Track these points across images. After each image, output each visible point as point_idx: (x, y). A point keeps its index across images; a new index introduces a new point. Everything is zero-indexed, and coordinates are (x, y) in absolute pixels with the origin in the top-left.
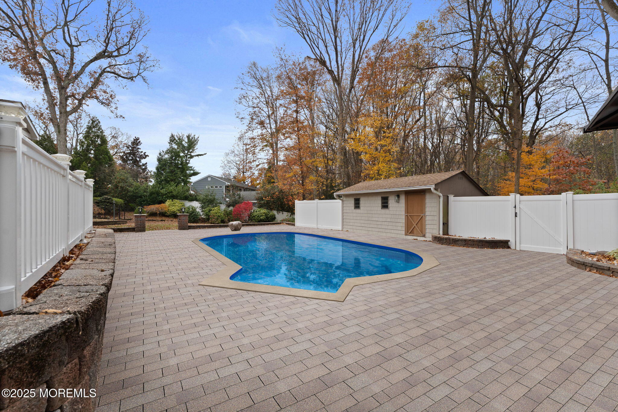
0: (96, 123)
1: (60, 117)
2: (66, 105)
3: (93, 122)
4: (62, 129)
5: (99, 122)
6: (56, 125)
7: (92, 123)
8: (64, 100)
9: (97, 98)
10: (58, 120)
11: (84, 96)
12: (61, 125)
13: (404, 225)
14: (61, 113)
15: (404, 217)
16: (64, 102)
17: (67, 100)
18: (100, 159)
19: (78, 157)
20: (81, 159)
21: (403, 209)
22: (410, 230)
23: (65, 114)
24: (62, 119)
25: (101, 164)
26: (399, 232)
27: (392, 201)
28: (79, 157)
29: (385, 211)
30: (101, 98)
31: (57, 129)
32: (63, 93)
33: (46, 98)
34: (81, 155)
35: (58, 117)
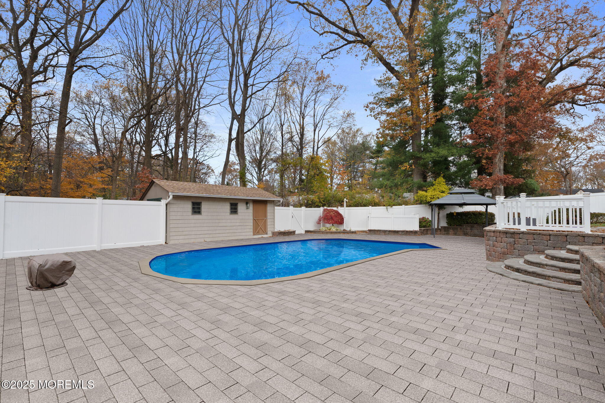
13: (252, 227)
15: (252, 221)
21: (251, 214)
22: (256, 231)
26: (248, 234)
27: (241, 208)
29: (234, 216)
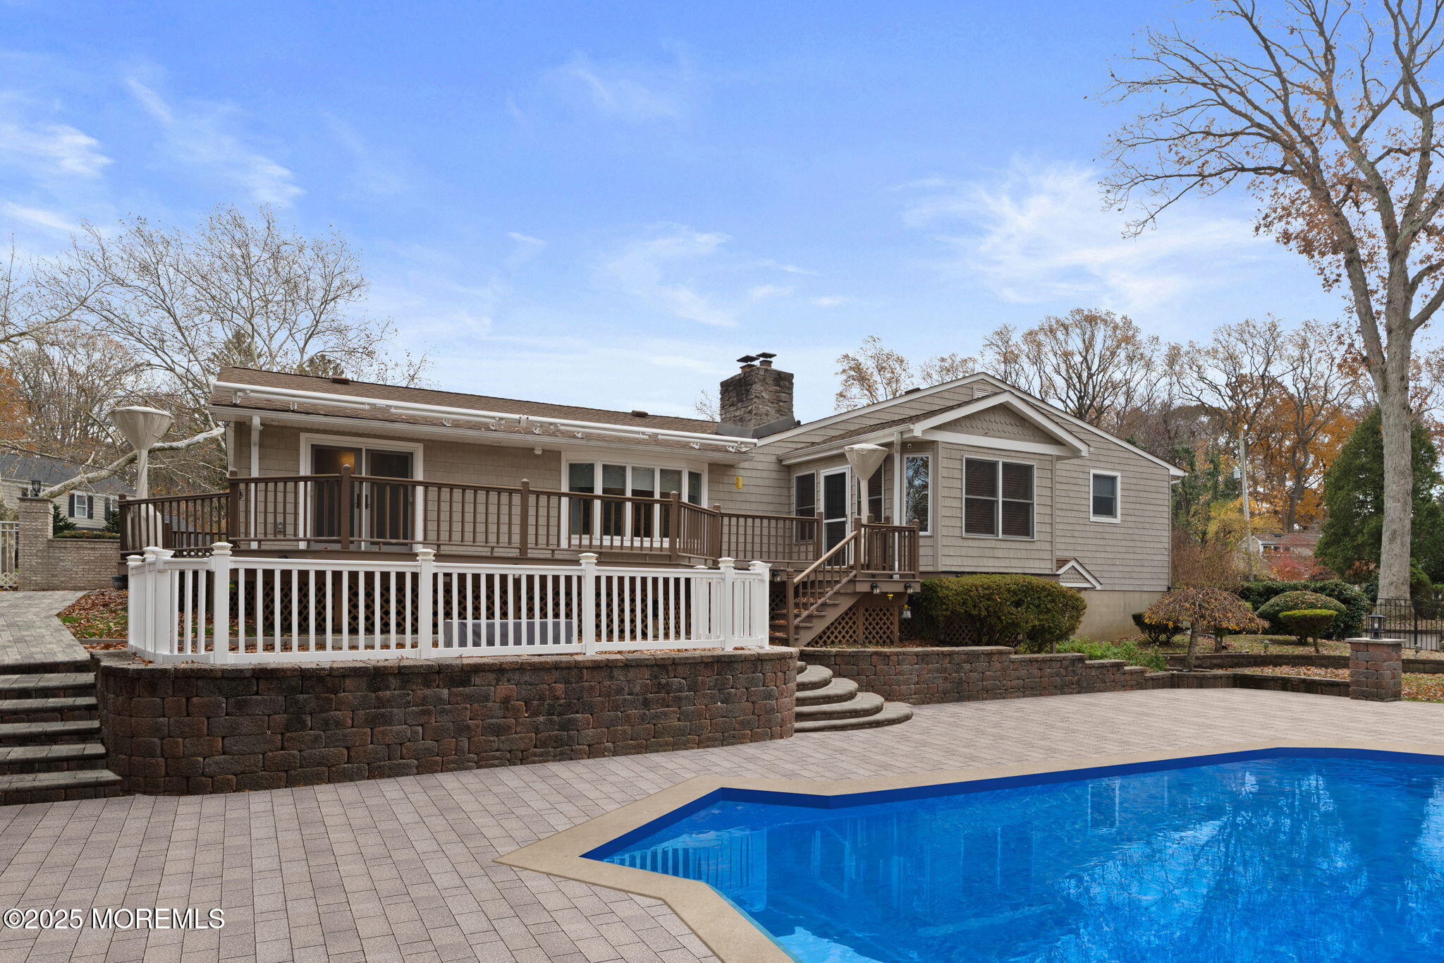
4: (1392, 378)
6: (1376, 371)
8: (1398, 288)
12: (1391, 366)
14: (1390, 331)
16: (1400, 295)
23: (1402, 330)
24: (1393, 349)
31: (1380, 382)
32: (1396, 268)
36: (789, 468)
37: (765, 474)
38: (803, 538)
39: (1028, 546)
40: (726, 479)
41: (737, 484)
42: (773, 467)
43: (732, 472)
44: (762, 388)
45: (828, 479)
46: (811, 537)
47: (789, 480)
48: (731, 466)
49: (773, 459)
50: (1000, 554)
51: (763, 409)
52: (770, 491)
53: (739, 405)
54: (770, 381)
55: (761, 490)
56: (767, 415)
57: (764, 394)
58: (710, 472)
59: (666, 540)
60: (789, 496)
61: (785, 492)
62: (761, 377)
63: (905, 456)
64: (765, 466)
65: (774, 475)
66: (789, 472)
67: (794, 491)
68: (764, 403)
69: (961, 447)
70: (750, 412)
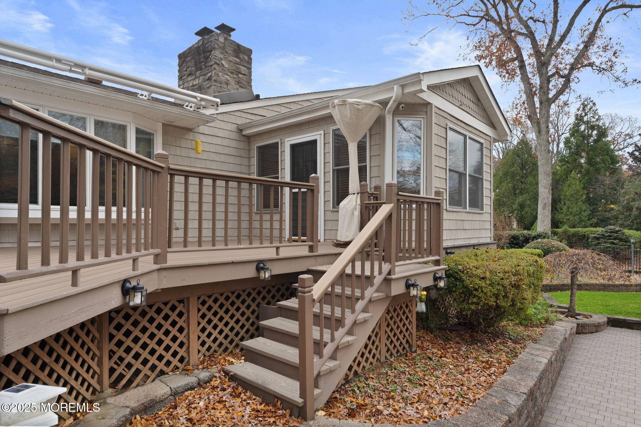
0: (589, 107)
1: (541, 110)
2: (549, 89)
3: (584, 106)
4: (543, 126)
5: (594, 104)
6: (535, 123)
7: (584, 110)
8: (546, 82)
9: (591, 65)
10: (538, 115)
11: (573, 68)
12: (542, 121)
14: (541, 103)
16: (545, 85)
17: (549, 82)
18: (596, 163)
19: (563, 165)
20: (568, 167)
23: (547, 102)
24: (543, 112)
25: (598, 170)
28: (565, 165)
30: (597, 63)
31: (537, 128)
32: (544, 72)
33: (523, 89)
34: (568, 162)
35: (538, 111)
36: (249, 138)
37: (226, 142)
38: (266, 205)
39: (477, 217)
40: (184, 143)
41: (196, 149)
42: (235, 136)
43: (191, 136)
44: (222, 56)
45: (294, 148)
46: (276, 206)
47: (249, 150)
48: (190, 130)
49: (234, 127)
50: (467, 226)
51: (223, 77)
52: (231, 160)
53: (198, 73)
54: (229, 50)
55: (223, 158)
56: (227, 84)
57: (223, 62)
58: (165, 133)
59: (102, 209)
60: (249, 166)
61: (245, 162)
62: (221, 45)
63: (396, 119)
64: (226, 134)
65: (234, 144)
66: (249, 143)
67: (254, 161)
68: (223, 71)
69: (446, 115)
70: (209, 79)
